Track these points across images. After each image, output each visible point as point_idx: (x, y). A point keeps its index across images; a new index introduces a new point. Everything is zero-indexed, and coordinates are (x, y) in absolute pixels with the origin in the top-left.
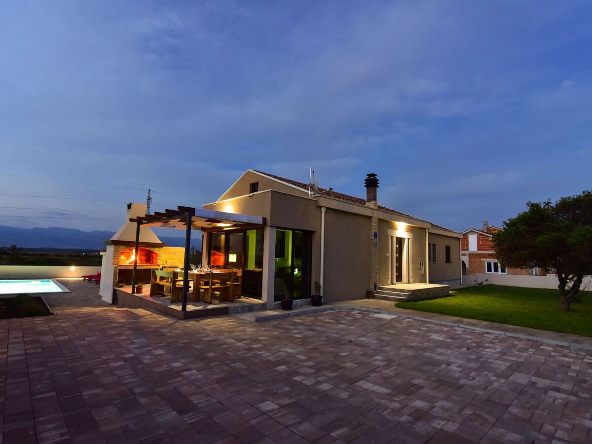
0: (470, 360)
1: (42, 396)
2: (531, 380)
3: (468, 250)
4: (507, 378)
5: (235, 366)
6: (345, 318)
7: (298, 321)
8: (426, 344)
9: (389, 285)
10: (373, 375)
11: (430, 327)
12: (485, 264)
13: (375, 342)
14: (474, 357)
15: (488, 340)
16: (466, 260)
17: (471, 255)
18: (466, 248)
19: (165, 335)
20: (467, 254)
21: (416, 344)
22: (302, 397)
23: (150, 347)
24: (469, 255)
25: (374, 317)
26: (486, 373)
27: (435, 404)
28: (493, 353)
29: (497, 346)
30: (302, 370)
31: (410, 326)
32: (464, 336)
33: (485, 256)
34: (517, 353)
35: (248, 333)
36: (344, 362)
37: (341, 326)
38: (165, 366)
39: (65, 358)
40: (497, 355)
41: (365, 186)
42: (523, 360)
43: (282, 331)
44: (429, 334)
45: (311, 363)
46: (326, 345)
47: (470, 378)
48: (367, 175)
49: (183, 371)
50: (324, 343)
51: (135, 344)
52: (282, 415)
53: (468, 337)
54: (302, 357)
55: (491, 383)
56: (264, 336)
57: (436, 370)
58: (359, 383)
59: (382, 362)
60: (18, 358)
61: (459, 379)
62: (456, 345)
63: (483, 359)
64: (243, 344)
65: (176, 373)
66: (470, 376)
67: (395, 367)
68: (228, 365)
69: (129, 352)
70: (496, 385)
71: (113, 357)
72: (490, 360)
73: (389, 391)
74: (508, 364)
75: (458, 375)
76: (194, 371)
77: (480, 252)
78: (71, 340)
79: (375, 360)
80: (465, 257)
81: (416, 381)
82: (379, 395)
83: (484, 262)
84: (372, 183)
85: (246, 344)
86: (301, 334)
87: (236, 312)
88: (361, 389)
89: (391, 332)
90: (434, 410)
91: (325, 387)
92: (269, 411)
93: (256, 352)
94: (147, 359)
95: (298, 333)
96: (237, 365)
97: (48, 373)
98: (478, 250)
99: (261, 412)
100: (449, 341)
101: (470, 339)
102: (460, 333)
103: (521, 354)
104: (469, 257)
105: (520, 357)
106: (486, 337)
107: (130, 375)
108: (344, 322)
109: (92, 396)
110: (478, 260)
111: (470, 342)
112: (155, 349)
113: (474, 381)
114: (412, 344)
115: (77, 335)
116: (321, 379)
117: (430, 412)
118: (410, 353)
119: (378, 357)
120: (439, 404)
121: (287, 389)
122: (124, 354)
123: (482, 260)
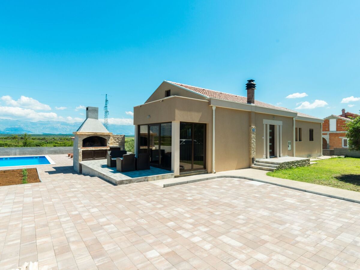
0: (309, 220)
1: (11, 243)
2: (355, 240)
3: (329, 130)
4: (335, 236)
5: (141, 222)
6: (227, 184)
7: (193, 186)
8: (280, 206)
9: (264, 159)
10: (234, 231)
11: (287, 192)
12: (342, 141)
13: (243, 204)
14: (313, 218)
15: (329, 203)
16: (327, 138)
17: (331, 135)
18: (327, 129)
19: (102, 197)
20: (328, 134)
21: (273, 206)
22: (178, 247)
23: (90, 206)
24: (330, 134)
25: (248, 184)
26: (320, 231)
27: (273, 257)
28: (330, 215)
29: (335, 209)
30: (184, 226)
31: (272, 191)
32: (311, 200)
33: (342, 135)
34: (349, 215)
35: (157, 196)
36: (216, 220)
37: (222, 191)
38: (95, 221)
39: (35, 214)
40: (333, 217)
41: (246, 89)
42: (353, 222)
43: (180, 194)
44: (285, 198)
45: (191, 221)
46: (206, 206)
47: (306, 236)
48: (248, 81)
49: (105, 225)
50: (206, 204)
51: (82, 204)
52: (159, 262)
53: (314, 200)
54: (188, 215)
55: (321, 240)
56: (167, 198)
57: (281, 228)
58: (220, 238)
59: (243, 221)
60: (6, 215)
61: (297, 236)
62: (303, 207)
63: (321, 220)
64: (151, 205)
65: (100, 227)
66: (306, 234)
67: (251, 225)
68: (135, 221)
69: (76, 209)
70: (324, 243)
71: (64, 214)
72: (326, 221)
73: (241, 245)
74: (340, 225)
75: (296, 233)
76: (112, 225)
77: (338, 132)
78: (43, 201)
79: (239, 219)
80: (327, 135)
81: (264, 237)
82: (233, 248)
83: (342, 139)
84: (250, 86)
85: (153, 205)
86: (192, 197)
87: (153, 180)
88: (221, 242)
89: (257, 195)
90: (270, 262)
91: (196, 239)
92: (152, 259)
93: (158, 211)
94: (85, 215)
95: (191, 196)
96: (142, 221)
97: (20, 226)
98: (337, 130)
99: (147, 258)
100: (299, 203)
101: (315, 202)
102: (308, 197)
103: (353, 216)
104: (330, 136)
105: (351, 219)
106: (328, 201)
107: (71, 227)
108: (225, 187)
109: (42, 243)
110: (337, 137)
111: (314, 206)
112: (93, 208)
113: (308, 238)
114: (270, 206)
115: (47, 198)
116: (195, 233)
117: (267, 264)
118: (266, 213)
119: (241, 217)
120: (275, 257)
121: (169, 240)
122: (72, 211)
123: (340, 137)
